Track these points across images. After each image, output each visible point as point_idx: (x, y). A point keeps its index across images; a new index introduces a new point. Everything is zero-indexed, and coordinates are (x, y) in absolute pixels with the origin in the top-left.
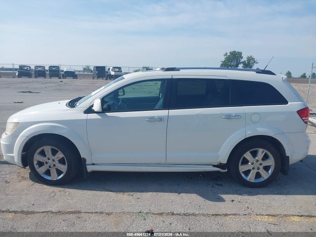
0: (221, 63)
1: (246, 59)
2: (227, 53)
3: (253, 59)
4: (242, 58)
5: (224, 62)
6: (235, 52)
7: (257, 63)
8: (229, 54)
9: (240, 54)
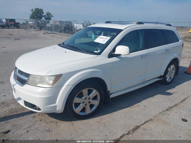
0: (30, 16)
1: (46, 14)
2: (33, 9)
3: (50, 14)
4: (44, 13)
5: (32, 15)
6: (38, 9)
7: (53, 16)
8: (34, 10)
9: (42, 10)
